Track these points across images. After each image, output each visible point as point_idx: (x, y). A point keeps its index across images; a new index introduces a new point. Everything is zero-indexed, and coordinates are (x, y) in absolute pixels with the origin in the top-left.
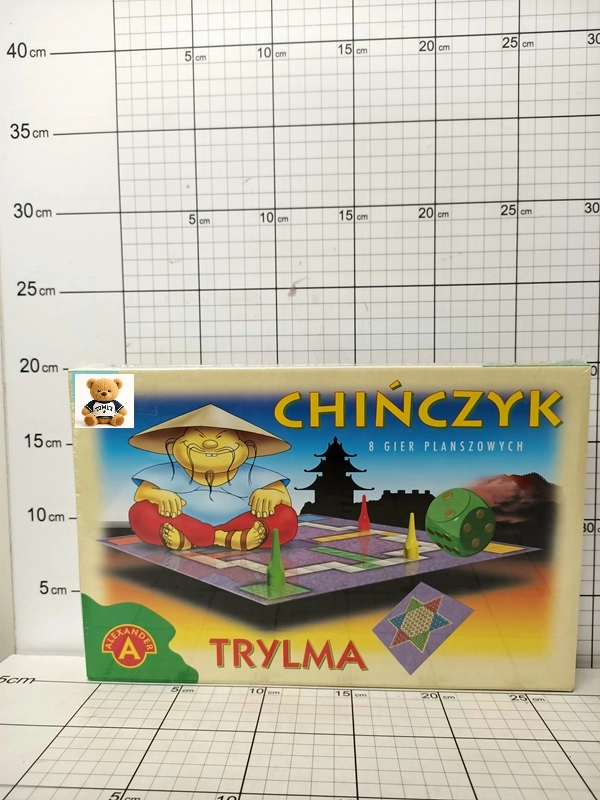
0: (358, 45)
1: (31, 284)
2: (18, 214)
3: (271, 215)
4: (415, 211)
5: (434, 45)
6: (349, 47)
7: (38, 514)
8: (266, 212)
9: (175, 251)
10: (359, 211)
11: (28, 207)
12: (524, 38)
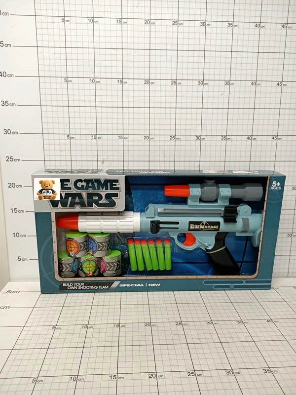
0: (124, 80)
1: (11, 158)
2: (5, 133)
3: (95, 136)
4: (143, 137)
5: (149, 82)
6: (121, 81)
7: (17, 235)
8: (94, 136)
9: (63, 148)
10: (125, 136)
11: (9, 131)
12: (178, 81)
